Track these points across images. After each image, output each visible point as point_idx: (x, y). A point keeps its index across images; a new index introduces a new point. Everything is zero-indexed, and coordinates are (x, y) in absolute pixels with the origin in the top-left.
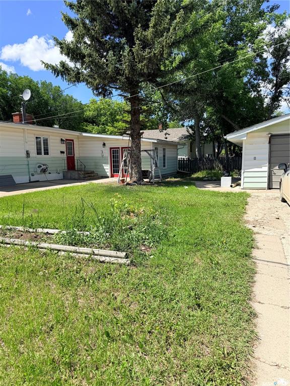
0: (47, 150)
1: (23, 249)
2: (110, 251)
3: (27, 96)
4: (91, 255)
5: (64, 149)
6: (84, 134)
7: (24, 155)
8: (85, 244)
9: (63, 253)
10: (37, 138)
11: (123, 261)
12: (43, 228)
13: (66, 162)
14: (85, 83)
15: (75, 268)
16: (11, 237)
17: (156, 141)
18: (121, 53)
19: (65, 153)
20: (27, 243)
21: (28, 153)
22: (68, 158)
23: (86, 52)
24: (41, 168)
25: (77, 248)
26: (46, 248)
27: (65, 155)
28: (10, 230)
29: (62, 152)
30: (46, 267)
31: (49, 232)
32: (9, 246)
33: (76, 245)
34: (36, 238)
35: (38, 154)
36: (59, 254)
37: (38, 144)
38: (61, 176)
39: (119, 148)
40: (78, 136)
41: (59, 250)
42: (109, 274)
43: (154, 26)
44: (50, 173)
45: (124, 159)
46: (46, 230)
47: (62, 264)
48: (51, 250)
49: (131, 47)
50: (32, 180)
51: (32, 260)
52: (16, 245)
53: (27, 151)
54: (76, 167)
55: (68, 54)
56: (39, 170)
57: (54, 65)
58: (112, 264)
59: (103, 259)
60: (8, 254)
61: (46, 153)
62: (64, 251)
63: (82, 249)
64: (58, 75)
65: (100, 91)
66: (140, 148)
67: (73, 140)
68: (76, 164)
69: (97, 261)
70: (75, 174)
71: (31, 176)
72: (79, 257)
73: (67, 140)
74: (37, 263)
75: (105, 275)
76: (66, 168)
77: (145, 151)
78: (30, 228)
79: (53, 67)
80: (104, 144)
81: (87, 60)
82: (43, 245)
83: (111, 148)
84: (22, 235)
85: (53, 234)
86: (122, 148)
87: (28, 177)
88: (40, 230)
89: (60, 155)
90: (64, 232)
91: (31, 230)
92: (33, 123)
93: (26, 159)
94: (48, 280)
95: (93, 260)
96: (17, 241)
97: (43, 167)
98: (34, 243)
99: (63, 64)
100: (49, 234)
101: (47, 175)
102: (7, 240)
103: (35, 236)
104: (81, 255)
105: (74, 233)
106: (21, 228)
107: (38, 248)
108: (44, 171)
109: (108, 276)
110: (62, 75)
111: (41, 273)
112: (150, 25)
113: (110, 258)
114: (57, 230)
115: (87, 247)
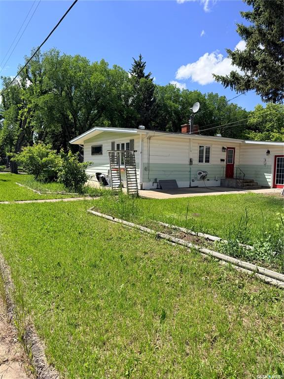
0: (209, 158)
1: (186, 250)
2: (277, 273)
3: (196, 109)
5: (224, 157)
6: (247, 142)
7: (188, 162)
8: (248, 259)
9: (224, 263)
10: (200, 147)
12: (204, 233)
13: (225, 170)
14: (255, 90)
16: (176, 237)
19: (225, 160)
20: (190, 245)
21: (191, 161)
22: (227, 166)
24: (201, 175)
26: (207, 254)
27: (225, 163)
28: (175, 229)
29: (222, 160)
30: (208, 274)
31: (210, 238)
32: (174, 244)
33: (237, 257)
34: (197, 241)
35: (199, 162)
36: (220, 262)
37: (201, 152)
38: (218, 183)
40: (240, 144)
41: (221, 259)
44: (208, 180)
46: (206, 236)
47: (223, 274)
48: (212, 256)
50: (192, 186)
51: (194, 263)
52: (180, 244)
53: (190, 159)
54: (235, 175)
55: (239, 64)
56: (199, 176)
57: (225, 76)
59: (269, 279)
60: (175, 252)
61: (207, 161)
62: (226, 261)
63: (244, 263)
64: (227, 85)
67: (234, 148)
68: (235, 172)
69: (261, 281)
70: (233, 182)
71: (191, 182)
72: (241, 271)
73: (228, 148)
74: (199, 266)
75: (271, 299)
76: (224, 176)
78: (192, 231)
79: (223, 78)
80: (268, 152)
82: (204, 250)
83: (276, 156)
84: (185, 236)
85: (214, 241)
87: (189, 183)
88: (201, 234)
89: (219, 163)
90: (226, 241)
91: (193, 233)
92: (198, 134)
93: (189, 166)
94: (209, 286)
95: (257, 279)
96: (182, 241)
97: (203, 174)
98: (197, 247)
99: (233, 74)
100: (210, 240)
101: (206, 181)
102: (173, 239)
103: (197, 239)
104: (244, 270)
105: (236, 245)
106: (184, 229)
107: (200, 252)
108: (203, 178)
110: (231, 85)
111: (203, 278)
113: (278, 281)
114: (217, 238)
115: (250, 263)
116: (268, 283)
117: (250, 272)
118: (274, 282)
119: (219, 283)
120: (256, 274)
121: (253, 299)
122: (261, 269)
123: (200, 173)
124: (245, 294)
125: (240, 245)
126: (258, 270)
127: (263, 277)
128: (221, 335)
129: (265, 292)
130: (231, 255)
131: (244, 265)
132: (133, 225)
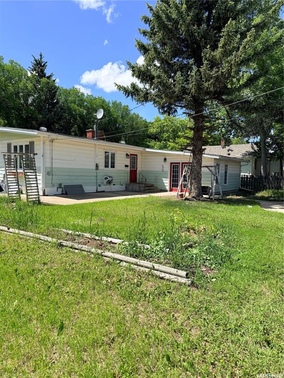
0: (114, 163)
1: (88, 256)
2: (169, 268)
3: (100, 115)
4: (151, 270)
5: (128, 163)
6: (147, 150)
7: (94, 168)
8: (146, 258)
9: (125, 264)
10: (106, 152)
11: (184, 280)
12: (107, 236)
13: (129, 175)
14: (152, 103)
15: (136, 281)
16: (79, 243)
17: (218, 157)
18: (189, 73)
19: (129, 166)
20: (93, 250)
21: (97, 166)
22: (131, 171)
23: (155, 73)
24: (107, 180)
25: (138, 260)
26: (109, 257)
27: (128, 169)
28: (79, 236)
29: (126, 166)
30: (109, 277)
31: (113, 241)
32: (77, 251)
33: (136, 257)
34: (101, 246)
35: (105, 167)
36: (121, 264)
37: (107, 157)
38: (123, 188)
39: (179, 163)
40: (141, 151)
41: (122, 261)
42: (169, 292)
43: (223, 46)
44: (114, 185)
45: (184, 174)
46: (110, 239)
47: (123, 275)
48: (114, 259)
49: (199, 67)
50: (98, 190)
51: (96, 268)
52: (83, 251)
53: (96, 164)
54: (138, 180)
55: (138, 77)
56: (105, 181)
57: (126, 86)
58: (172, 282)
59: (162, 275)
60: (76, 258)
61: (113, 166)
62: (126, 262)
63: (142, 262)
64: (128, 96)
65: (166, 109)
66: (201, 164)
67: (136, 155)
68: (138, 177)
69: (157, 276)
70: (136, 187)
71: (98, 187)
72: (139, 269)
73: (131, 155)
74: (101, 271)
75: (164, 292)
76: (129, 181)
77: (206, 167)
78: (96, 235)
79: (125, 88)
80: (165, 159)
81: (156, 81)
82: (107, 253)
83: (171, 163)
84: (89, 242)
85: (116, 244)
86: (183, 163)
87: (95, 187)
88: (104, 238)
89: (124, 168)
90: (127, 243)
91: (97, 238)
92: (103, 139)
93: (95, 171)
94: (110, 289)
95: (153, 275)
96: (85, 247)
97: (109, 179)
98: (99, 251)
99: (134, 86)
100: (113, 243)
101: (112, 186)
102: (76, 246)
103: (100, 244)
104: (142, 269)
105: (135, 245)
106: (88, 235)
107: (102, 256)
108: (109, 182)
109: (168, 294)
110: (132, 95)
111: (104, 282)
112: (219, 45)
113: (170, 275)
114: (120, 240)
115: (148, 261)
116: (162, 278)
117: (147, 270)
118: (167, 276)
119: (119, 285)
120: (152, 271)
121: (150, 295)
122: (157, 266)
123: (106, 178)
124: (142, 291)
125: (139, 245)
126: (154, 267)
127: (158, 273)
128: (119, 335)
129: (159, 287)
130: (131, 256)
131: (142, 264)
132: (31, 234)
